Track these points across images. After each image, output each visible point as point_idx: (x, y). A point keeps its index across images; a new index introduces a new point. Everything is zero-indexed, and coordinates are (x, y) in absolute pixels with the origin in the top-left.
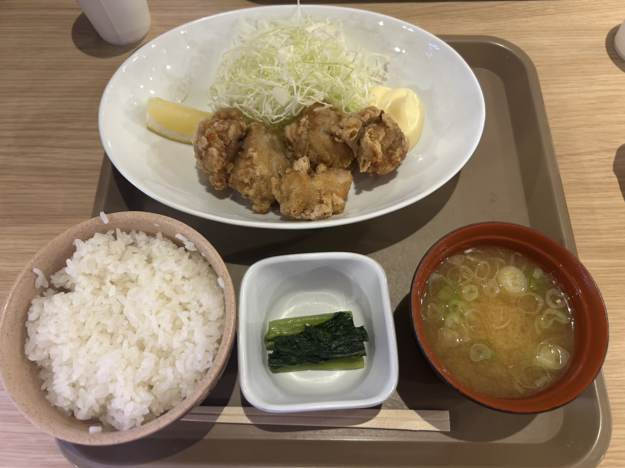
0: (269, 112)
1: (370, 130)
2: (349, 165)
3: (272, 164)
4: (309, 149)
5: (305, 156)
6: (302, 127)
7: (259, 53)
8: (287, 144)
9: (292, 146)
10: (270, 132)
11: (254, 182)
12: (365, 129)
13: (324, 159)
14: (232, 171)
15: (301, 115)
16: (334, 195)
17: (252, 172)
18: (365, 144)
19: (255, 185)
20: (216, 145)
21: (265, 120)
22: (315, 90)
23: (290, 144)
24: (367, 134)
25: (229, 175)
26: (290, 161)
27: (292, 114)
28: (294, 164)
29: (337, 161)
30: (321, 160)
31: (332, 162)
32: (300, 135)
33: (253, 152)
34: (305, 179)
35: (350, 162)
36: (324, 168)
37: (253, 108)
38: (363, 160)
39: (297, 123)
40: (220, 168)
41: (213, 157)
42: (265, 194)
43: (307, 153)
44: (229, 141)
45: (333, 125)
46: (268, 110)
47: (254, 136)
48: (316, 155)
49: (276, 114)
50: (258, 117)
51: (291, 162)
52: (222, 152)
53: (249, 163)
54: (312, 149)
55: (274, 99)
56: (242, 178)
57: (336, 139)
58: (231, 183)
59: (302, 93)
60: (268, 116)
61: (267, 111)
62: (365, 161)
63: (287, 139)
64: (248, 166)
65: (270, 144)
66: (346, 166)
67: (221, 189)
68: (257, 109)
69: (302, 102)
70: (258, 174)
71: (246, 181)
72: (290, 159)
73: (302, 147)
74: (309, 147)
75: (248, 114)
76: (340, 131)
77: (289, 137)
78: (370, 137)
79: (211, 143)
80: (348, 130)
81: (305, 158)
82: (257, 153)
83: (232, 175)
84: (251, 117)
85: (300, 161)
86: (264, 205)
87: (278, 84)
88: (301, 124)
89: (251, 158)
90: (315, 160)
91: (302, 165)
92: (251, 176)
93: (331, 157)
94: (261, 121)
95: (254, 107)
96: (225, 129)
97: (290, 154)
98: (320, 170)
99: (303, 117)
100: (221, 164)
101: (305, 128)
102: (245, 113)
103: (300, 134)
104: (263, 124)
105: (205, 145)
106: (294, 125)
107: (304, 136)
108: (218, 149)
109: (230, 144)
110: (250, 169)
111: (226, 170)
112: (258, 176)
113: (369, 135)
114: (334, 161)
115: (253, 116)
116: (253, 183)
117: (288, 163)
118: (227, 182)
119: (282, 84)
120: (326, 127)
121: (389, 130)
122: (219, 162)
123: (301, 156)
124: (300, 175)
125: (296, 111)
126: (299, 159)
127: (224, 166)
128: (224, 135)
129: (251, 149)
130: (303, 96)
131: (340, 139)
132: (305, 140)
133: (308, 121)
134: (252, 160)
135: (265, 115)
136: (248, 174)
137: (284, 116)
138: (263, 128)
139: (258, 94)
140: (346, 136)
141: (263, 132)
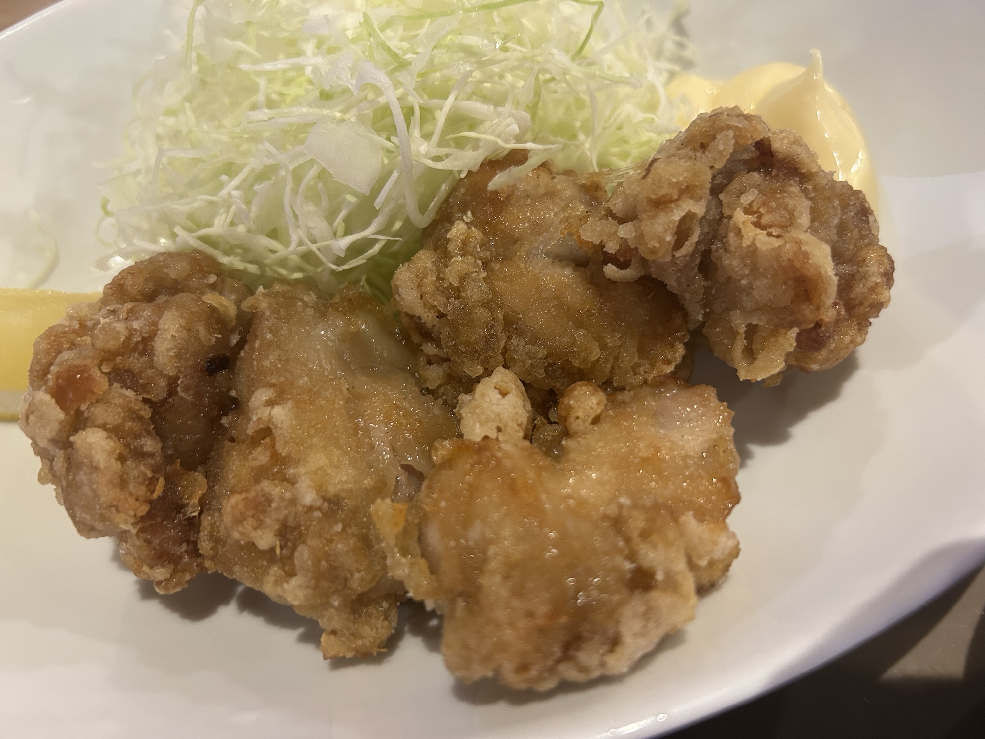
0: (316, 233)
1: (746, 199)
2: (679, 360)
3: (367, 431)
4: (509, 338)
5: (501, 369)
6: (460, 258)
7: (246, 42)
8: (416, 338)
9: (437, 342)
10: (337, 310)
11: (301, 538)
12: (720, 204)
13: (576, 363)
14: (204, 506)
15: (445, 217)
16: (689, 520)
17: (282, 499)
18: (742, 258)
19: (303, 555)
20: (100, 413)
21: (310, 268)
22: (477, 107)
23: (427, 335)
24: (740, 216)
25: (193, 524)
26: (440, 401)
27: (407, 221)
28: (463, 412)
29: (629, 357)
30: (563, 367)
31: (609, 366)
32: (457, 292)
33: (271, 403)
34: (531, 474)
35: (680, 350)
36: (594, 400)
37: (249, 231)
38: (742, 329)
39: (435, 250)
40: (144, 509)
41: (96, 469)
42: (362, 580)
43: (503, 354)
44: (163, 383)
45: (583, 219)
46: (311, 224)
47: (269, 336)
48: (540, 355)
49: (347, 233)
50: (283, 262)
51: (445, 403)
52: (138, 436)
53: (261, 456)
54: (519, 332)
55: (322, 175)
56: (242, 533)
57: (610, 270)
58: (213, 558)
59: (428, 127)
60: (314, 247)
61: (308, 228)
62: (752, 330)
63: (411, 317)
64: (260, 474)
65: (346, 356)
66: (670, 369)
67: (178, 589)
68: (273, 234)
69: (437, 159)
70: (309, 497)
71: (265, 540)
72: (442, 390)
73: (477, 334)
74: (504, 329)
75: (243, 260)
76: (625, 231)
77: (419, 310)
78: (757, 224)
79: (79, 413)
80: (662, 215)
81: (502, 376)
82: (290, 404)
83: (206, 521)
84: (253, 268)
85: (483, 395)
86: (367, 631)
87: (326, 112)
88: (451, 247)
89: (266, 432)
90: (540, 374)
91: (496, 409)
92: (281, 516)
93: (603, 347)
94: (298, 275)
95: (253, 226)
96: (137, 338)
97: (434, 375)
98: (580, 414)
99: (452, 223)
100: (142, 491)
101: (471, 259)
102: (225, 260)
103: (456, 284)
104: (309, 283)
105: (56, 426)
106: (425, 259)
107: (475, 292)
108: (115, 431)
109: (172, 392)
110: (266, 485)
111: (180, 508)
112: (311, 509)
113: (753, 218)
114: (616, 358)
115: (261, 265)
116: (294, 549)
117: (437, 411)
118: (195, 552)
119: (340, 108)
120: (555, 239)
121: (814, 189)
122: (131, 487)
123: (480, 370)
124: (499, 461)
125: (423, 208)
126: (480, 388)
127: (155, 496)
128: (135, 362)
129: (261, 396)
130: (436, 138)
131: (623, 266)
132: (484, 306)
133: (476, 232)
134: (273, 440)
135: (303, 249)
136: (264, 512)
137: (379, 232)
138: (306, 298)
139: (261, 176)
140: (661, 240)
141: (310, 312)
